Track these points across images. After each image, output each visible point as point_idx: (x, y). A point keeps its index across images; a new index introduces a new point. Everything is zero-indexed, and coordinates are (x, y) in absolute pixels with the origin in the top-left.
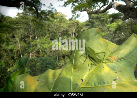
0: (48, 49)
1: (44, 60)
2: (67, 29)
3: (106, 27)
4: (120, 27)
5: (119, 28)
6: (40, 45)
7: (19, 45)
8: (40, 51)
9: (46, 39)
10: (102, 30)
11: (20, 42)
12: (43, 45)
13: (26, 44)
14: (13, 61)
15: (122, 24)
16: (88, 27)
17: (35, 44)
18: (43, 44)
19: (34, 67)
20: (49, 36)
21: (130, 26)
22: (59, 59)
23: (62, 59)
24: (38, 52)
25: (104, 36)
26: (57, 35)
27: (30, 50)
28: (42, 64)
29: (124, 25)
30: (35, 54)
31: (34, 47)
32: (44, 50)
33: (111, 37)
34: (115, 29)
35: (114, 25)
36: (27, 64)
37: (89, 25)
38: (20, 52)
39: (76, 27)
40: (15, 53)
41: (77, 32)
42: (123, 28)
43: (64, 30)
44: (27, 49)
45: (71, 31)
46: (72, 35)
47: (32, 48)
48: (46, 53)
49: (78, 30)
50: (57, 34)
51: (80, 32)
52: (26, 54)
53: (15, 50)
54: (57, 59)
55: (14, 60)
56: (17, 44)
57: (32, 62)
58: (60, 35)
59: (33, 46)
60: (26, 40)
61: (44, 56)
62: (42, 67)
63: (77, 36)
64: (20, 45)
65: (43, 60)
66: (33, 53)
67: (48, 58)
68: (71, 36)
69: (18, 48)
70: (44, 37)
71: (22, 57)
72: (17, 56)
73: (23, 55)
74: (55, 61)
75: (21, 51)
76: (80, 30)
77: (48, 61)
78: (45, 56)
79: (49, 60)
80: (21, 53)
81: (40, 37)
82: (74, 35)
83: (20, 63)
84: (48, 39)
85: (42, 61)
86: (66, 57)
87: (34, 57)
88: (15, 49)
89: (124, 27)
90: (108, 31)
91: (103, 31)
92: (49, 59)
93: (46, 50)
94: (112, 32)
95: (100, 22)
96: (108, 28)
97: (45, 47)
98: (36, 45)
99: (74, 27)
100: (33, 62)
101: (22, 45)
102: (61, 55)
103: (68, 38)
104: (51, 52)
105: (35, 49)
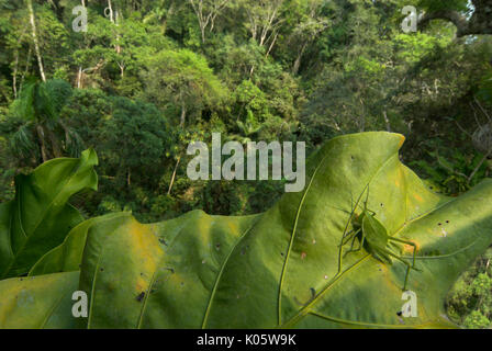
0: (153, 71)
1: (132, 111)
2: (242, 8)
3: (391, 44)
4: (439, 58)
5: (435, 59)
6: (122, 46)
7: (32, 21)
8: (120, 72)
9: (150, 27)
10: (373, 49)
11: (34, 8)
12: (136, 50)
13: (62, 26)
14: (7, 84)
15: (449, 47)
16: (326, 21)
17: (104, 37)
18: (137, 44)
19: (93, 126)
20: (164, 17)
21: (471, 61)
22: (187, 118)
23: (198, 122)
24: (111, 73)
25: (373, 74)
26: (196, 22)
27: (79, 56)
28: (124, 122)
29: (456, 53)
30: (97, 77)
31: (97, 48)
32: (138, 71)
33: (392, 85)
34: (418, 60)
35: (423, 43)
36: (65, 109)
37: (332, 12)
38: (33, 51)
39: (280, 6)
40: (16, 53)
41: (280, 31)
42: (448, 62)
43: (232, 6)
44: (64, 49)
45: (257, 21)
46: (258, 38)
47: (88, 50)
48: (143, 87)
49: (286, 24)
50: (199, 15)
51: (289, 32)
52: (62, 69)
53: (14, 41)
54: (179, 115)
55: (11, 78)
56: (20, 12)
57: (84, 107)
58: (209, 25)
59: (93, 44)
60: (63, 8)
61: (132, 94)
62: (122, 134)
63: (276, 46)
64: (37, 24)
65: (127, 108)
66: (92, 72)
67: (147, 105)
68: (253, 39)
69: (28, 32)
70: (144, 14)
71: (43, 75)
72: (24, 68)
73: (49, 70)
74: (174, 124)
75: (41, 49)
76: (294, 27)
77: (145, 118)
78: (139, 95)
79: (149, 115)
80: (39, 59)
81: (124, 9)
82: (263, 39)
83: (36, 98)
84: (159, 26)
85: (123, 111)
86: (215, 118)
87: (95, 89)
88: (14, 36)
89: (453, 59)
90: (393, 59)
91: (372, 55)
92: (153, 112)
93: (143, 73)
94: (402, 69)
95: (376, 13)
96: (396, 49)
97: (140, 61)
98: (105, 42)
99: (274, 8)
100: (87, 105)
101: (43, 23)
102: (199, 105)
103: (238, 45)
104: (164, 84)
105: (99, 56)
